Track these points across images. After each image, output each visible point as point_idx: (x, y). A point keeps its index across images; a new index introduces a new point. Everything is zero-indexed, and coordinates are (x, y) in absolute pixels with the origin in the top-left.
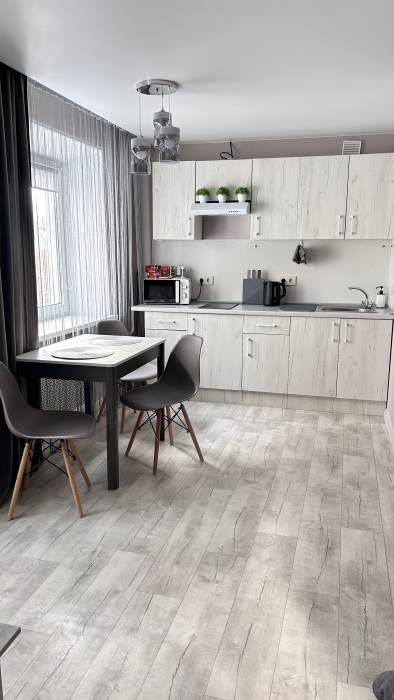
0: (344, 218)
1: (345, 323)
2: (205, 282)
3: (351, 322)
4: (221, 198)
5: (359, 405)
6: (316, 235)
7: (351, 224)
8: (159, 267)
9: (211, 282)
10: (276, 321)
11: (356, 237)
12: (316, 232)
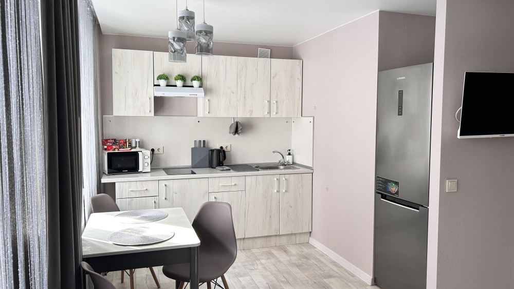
0: (269, 102)
1: (283, 178)
2: (156, 151)
3: (287, 176)
4: (179, 83)
5: (293, 237)
6: (251, 114)
7: (274, 107)
8: (115, 140)
9: (161, 151)
10: (234, 181)
11: (278, 116)
12: (251, 112)
